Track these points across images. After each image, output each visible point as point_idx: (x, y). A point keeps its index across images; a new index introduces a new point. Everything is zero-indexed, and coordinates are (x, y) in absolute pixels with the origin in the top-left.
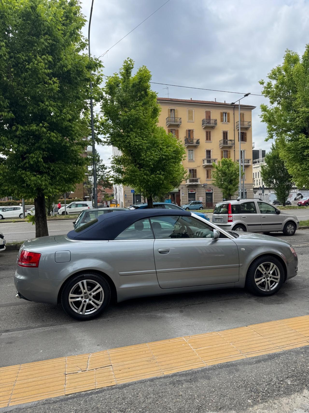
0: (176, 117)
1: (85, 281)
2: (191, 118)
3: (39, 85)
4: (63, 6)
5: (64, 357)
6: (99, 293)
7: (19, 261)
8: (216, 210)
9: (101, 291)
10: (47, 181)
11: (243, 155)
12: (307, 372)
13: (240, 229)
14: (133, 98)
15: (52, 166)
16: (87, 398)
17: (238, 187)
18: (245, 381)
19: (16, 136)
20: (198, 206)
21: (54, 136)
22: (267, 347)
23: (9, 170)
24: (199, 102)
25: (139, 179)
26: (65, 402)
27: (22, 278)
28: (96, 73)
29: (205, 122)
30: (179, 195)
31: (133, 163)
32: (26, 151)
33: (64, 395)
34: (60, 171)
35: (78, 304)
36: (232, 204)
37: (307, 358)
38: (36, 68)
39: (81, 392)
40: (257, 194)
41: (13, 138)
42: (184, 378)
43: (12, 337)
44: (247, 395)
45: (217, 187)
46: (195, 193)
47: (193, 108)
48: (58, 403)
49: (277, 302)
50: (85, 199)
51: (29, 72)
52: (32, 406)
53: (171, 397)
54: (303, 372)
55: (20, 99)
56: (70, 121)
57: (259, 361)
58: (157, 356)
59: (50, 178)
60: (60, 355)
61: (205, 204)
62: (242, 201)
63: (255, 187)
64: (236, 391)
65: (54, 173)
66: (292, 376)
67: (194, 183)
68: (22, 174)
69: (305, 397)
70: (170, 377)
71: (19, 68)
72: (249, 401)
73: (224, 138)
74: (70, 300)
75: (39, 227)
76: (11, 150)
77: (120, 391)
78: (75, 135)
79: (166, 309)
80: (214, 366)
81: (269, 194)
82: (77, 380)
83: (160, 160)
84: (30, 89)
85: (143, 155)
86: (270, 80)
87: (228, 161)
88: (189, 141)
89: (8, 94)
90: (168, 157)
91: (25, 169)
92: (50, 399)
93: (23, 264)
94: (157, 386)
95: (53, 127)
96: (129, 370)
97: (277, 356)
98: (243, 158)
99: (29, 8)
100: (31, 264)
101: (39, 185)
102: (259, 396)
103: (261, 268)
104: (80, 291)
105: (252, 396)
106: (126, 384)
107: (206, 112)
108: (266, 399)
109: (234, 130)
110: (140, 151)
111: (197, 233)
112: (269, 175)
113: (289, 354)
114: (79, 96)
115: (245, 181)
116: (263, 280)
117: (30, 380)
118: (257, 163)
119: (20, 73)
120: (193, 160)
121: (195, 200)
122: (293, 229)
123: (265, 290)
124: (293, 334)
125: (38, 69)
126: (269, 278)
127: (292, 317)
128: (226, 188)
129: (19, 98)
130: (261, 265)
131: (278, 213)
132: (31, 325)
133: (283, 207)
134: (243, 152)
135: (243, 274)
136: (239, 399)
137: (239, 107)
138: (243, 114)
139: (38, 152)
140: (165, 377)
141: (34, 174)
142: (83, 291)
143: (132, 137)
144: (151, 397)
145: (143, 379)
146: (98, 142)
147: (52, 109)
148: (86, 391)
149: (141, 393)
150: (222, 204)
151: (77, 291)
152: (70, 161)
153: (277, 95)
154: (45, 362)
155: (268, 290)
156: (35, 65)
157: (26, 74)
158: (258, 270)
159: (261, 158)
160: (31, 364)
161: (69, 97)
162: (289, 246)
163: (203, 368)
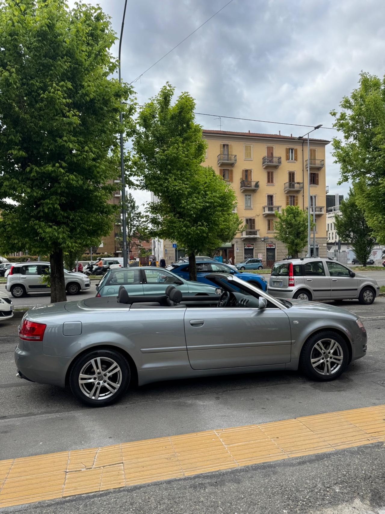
0: (230, 153)
1: (98, 359)
2: (248, 155)
3: (56, 117)
4: (88, 22)
5: (68, 451)
6: (116, 373)
7: (20, 333)
8: (274, 271)
9: (119, 371)
10: (65, 233)
11: (314, 201)
12: (361, 477)
13: (303, 295)
14: (172, 132)
15: (72, 214)
16: (88, 501)
17: (307, 242)
18: (282, 486)
19: (28, 179)
20: (256, 265)
21: (74, 179)
22: (316, 445)
23: (19, 220)
24: (259, 135)
25: (178, 232)
26: (61, 506)
27: (24, 353)
28: (128, 102)
29: (266, 160)
30: (234, 251)
31: (172, 212)
32: (41, 196)
33: (61, 497)
34: (81, 222)
35: (90, 386)
36: (293, 264)
37: (363, 460)
38: (52, 98)
39: (82, 494)
40: (332, 250)
41: (25, 180)
42: (208, 481)
43: (8, 425)
44: (283, 504)
45: (280, 242)
46: (252, 249)
47: (252, 143)
48: (53, 507)
49: (338, 389)
50: (116, 255)
51: (44, 103)
52: (21, 509)
53: (190, 504)
54: (357, 478)
55: (34, 134)
56: (94, 160)
57: (303, 462)
58: (179, 452)
59: (69, 230)
60: (62, 449)
61: (265, 263)
62: (307, 260)
63: (329, 242)
64: (270, 498)
65: (74, 224)
66: (342, 482)
67: (252, 236)
68: (35, 224)
69: (355, 508)
70: (191, 479)
71: (33, 97)
72: (284, 511)
73: (290, 180)
74: (80, 382)
75: (55, 289)
76: (23, 195)
77: (129, 494)
78: (100, 178)
79: (199, 395)
80: (247, 467)
81: (347, 250)
82: (79, 479)
83: (205, 209)
84: (45, 123)
85: (183, 202)
86: (344, 109)
87: (294, 209)
88: (246, 183)
89: (19, 128)
90: (214, 204)
91: (38, 218)
92: (44, 502)
93: (25, 336)
94: (174, 490)
95: (73, 168)
96: (143, 469)
97: (327, 456)
98: (314, 206)
99: (45, 27)
100: (35, 337)
101: (55, 238)
102: (298, 505)
103: (318, 345)
104: (92, 370)
105: (289, 505)
106: (137, 485)
107: (268, 147)
108: (306, 510)
109: (303, 170)
110: (179, 197)
111: (241, 301)
112: (345, 228)
113: (343, 455)
114: (105, 129)
115: (315, 234)
116: (322, 361)
117: (23, 478)
118: (333, 212)
119: (34, 103)
120: (250, 207)
121: (253, 258)
122: (372, 296)
123: (323, 374)
124: (351, 430)
125: (55, 99)
126: (328, 359)
127: (353, 409)
128: (292, 243)
129: (32, 133)
130: (319, 342)
131: (353, 275)
132: (33, 410)
133: (363, 268)
134: (313, 197)
135: (296, 353)
136: (272, 509)
137: (308, 141)
138: (315, 151)
139: (54, 197)
140: (185, 479)
141: (49, 225)
142: (97, 371)
143: (170, 180)
144: (165, 503)
145: (159, 480)
146: (129, 185)
147: (71, 146)
148: (88, 493)
149: (154, 498)
150: (283, 263)
151: (90, 371)
152: (94, 209)
153: (354, 128)
154: (45, 456)
155: (328, 374)
156: (51, 94)
157: (40, 104)
158: (315, 348)
159: (337, 205)
160: (28, 459)
161: (93, 131)
162: (355, 319)
163: (233, 469)
